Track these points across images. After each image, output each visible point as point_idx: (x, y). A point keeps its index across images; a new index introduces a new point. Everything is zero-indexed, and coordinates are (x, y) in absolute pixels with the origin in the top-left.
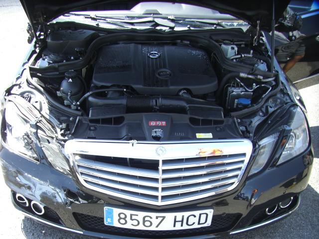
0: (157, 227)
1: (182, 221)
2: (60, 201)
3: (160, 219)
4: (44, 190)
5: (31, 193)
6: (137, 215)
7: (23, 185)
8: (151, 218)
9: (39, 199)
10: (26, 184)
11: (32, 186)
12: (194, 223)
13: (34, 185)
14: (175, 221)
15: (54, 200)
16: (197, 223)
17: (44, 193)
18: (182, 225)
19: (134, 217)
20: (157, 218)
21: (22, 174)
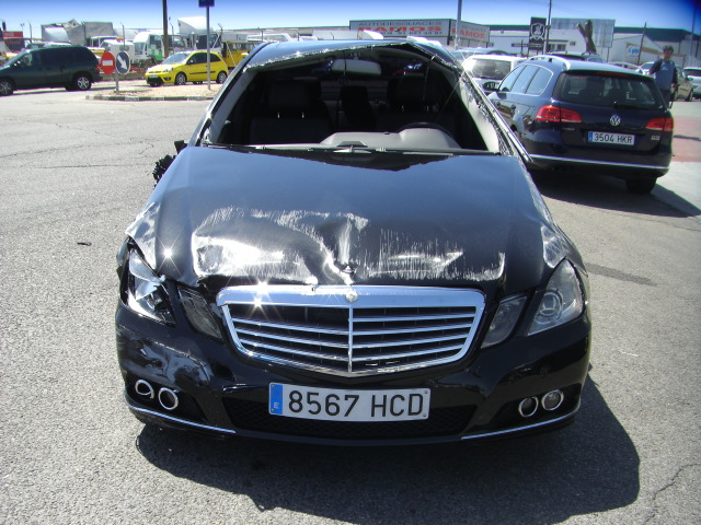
0: (347, 415)
1: (384, 406)
2: (203, 378)
3: (351, 400)
4: (181, 365)
5: (160, 372)
6: (317, 394)
7: (150, 362)
8: (338, 398)
9: (173, 379)
10: (154, 359)
11: (163, 360)
12: (402, 411)
13: (167, 358)
14: (374, 406)
15: (196, 379)
16: (406, 411)
17: (181, 370)
18: (384, 415)
19: (313, 398)
20: (347, 397)
21: (149, 344)
